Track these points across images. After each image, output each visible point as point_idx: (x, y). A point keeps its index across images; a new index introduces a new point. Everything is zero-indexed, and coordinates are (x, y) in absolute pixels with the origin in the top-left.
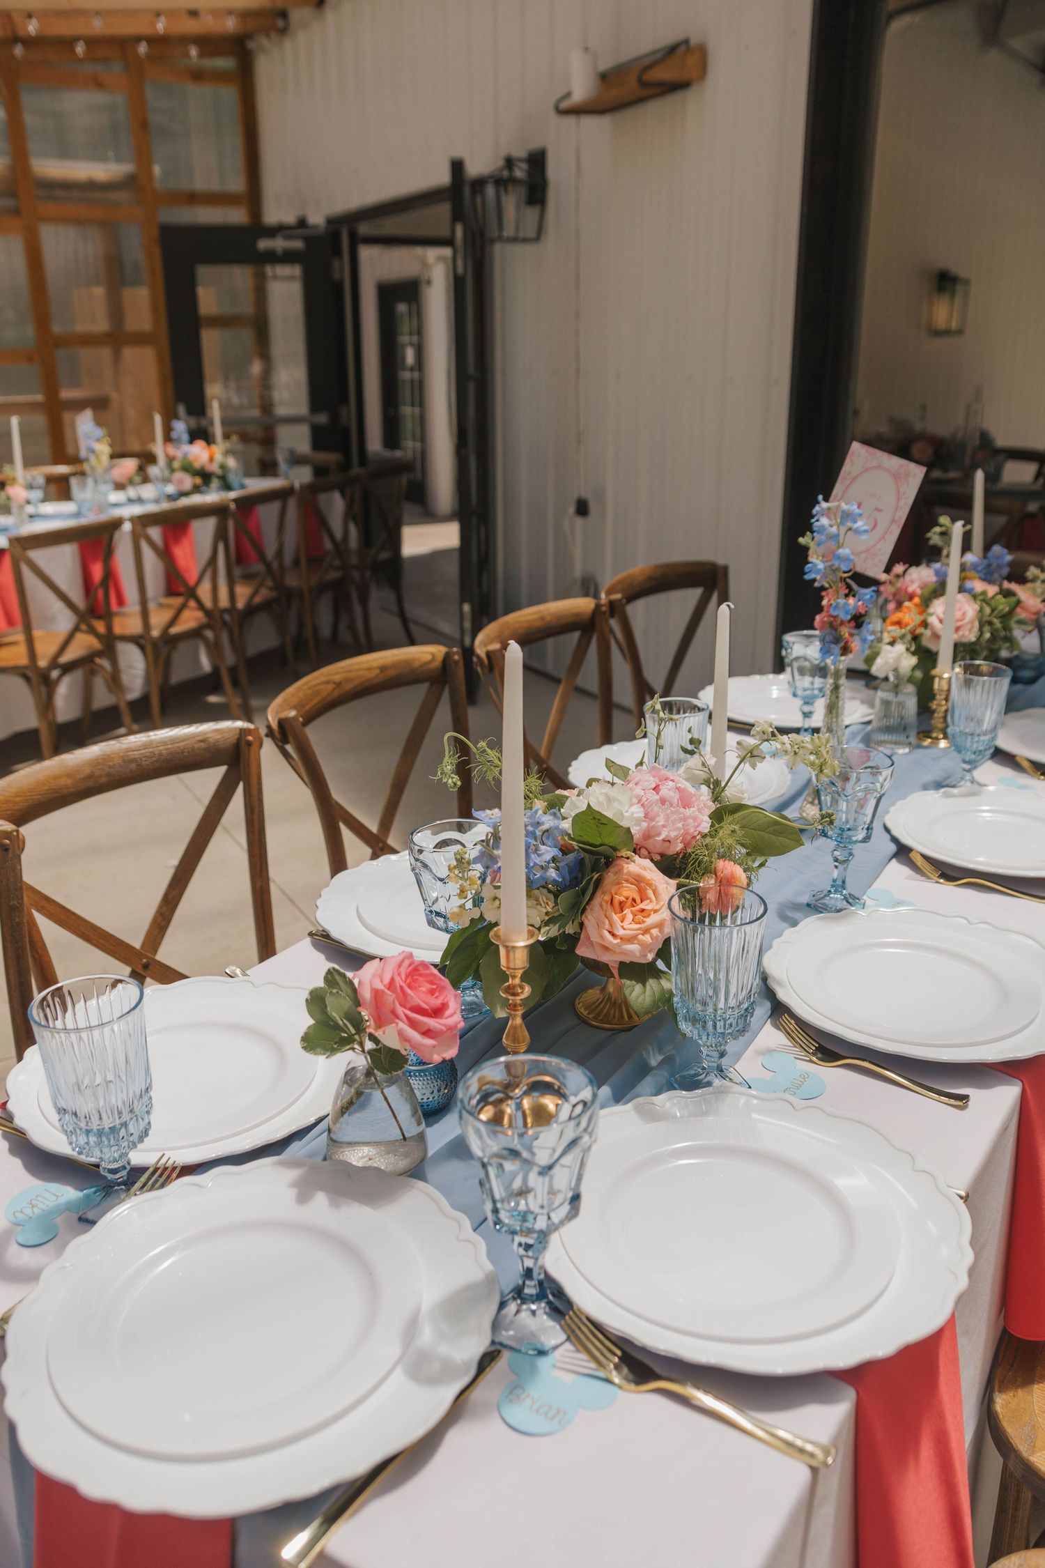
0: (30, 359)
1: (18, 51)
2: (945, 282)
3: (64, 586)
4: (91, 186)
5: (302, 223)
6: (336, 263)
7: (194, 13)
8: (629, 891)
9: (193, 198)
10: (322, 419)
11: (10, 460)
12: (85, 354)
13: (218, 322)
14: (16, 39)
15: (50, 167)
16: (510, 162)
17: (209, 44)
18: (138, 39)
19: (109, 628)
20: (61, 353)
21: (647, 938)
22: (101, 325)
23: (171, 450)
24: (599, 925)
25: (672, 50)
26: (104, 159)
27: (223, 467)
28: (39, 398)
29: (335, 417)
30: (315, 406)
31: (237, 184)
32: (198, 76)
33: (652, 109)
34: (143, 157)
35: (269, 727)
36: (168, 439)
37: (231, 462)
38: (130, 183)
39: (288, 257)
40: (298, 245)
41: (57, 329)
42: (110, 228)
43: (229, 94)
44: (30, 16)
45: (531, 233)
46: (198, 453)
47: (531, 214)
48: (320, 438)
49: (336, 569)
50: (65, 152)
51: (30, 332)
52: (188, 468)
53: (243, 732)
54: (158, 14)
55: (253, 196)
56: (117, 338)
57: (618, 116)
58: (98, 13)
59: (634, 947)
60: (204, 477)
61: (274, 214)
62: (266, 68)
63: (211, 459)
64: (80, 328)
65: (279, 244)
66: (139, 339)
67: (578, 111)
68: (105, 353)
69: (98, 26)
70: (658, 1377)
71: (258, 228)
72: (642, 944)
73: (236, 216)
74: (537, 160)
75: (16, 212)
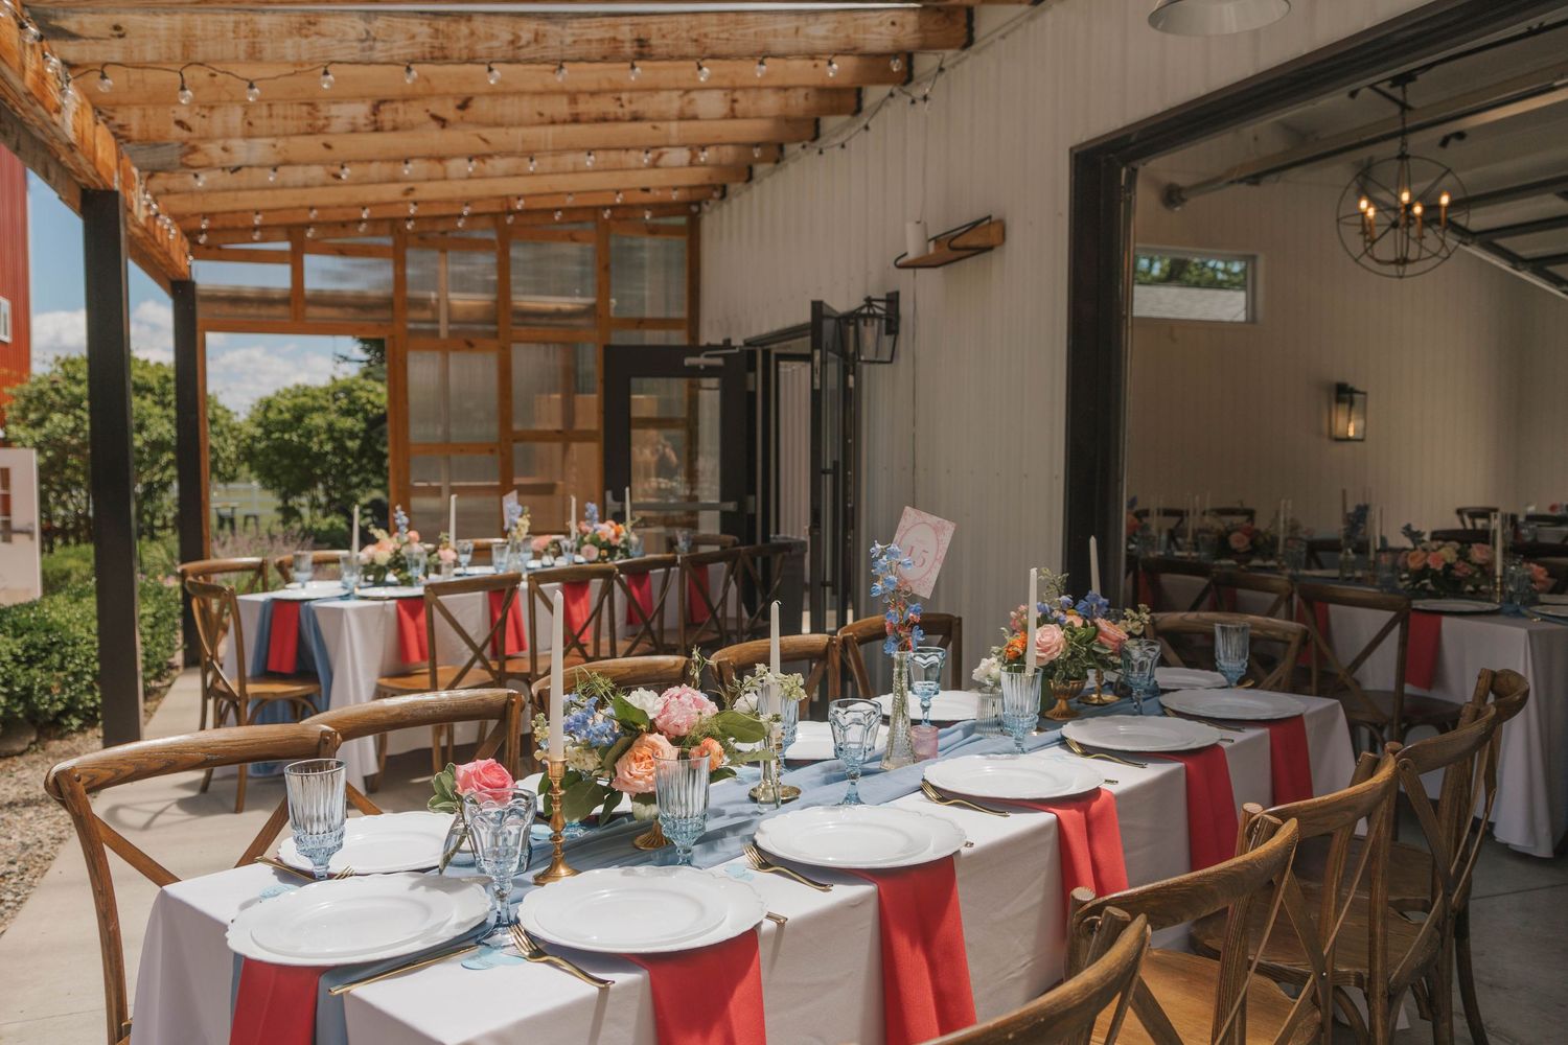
0: (492, 451)
1: (510, 220)
2: (1344, 394)
3: (471, 633)
4: (558, 314)
5: (727, 343)
6: (751, 376)
7: (646, 190)
8: (646, 751)
9: (641, 323)
10: (731, 506)
11: (447, 530)
12: (541, 447)
13: (648, 423)
14: (510, 212)
15: (526, 301)
16: (869, 301)
17: (662, 208)
18: (605, 208)
19: (502, 666)
20: (517, 446)
21: (651, 778)
22: (557, 425)
23: (584, 527)
24: (623, 768)
25: (975, 225)
26: (571, 294)
27: (626, 541)
28: (497, 483)
29: (742, 505)
30: (724, 497)
31: (680, 312)
32: (653, 231)
33: (970, 264)
34: (603, 291)
35: (531, 695)
36: (581, 517)
37: (634, 538)
38: (589, 311)
39: (710, 371)
40: (719, 361)
41: (517, 426)
42: (571, 348)
43: (679, 243)
44: (519, 199)
45: (887, 358)
46: (607, 530)
47: (887, 340)
48: (728, 522)
49: (714, 632)
50: (541, 289)
51: (494, 429)
52: (596, 542)
53: (510, 696)
54: (618, 192)
55: (693, 322)
56: (567, 435)
57: (947, 267)
58: (570, 194)
59: (642, 783)
60: (610, 549)
61: (709, 335)
62: (708, 223)
63: (617, 536)
64: (540, 427)
65: (701, 361)
66: (585, 436)
67: (913, 265)
68: (557, 447)
69: (570, 201)
70: (545, 955)
71: (695, 349)
72: (646, 780)
73: (678, 338)
74: (893, 300)
75: (496, 335)
